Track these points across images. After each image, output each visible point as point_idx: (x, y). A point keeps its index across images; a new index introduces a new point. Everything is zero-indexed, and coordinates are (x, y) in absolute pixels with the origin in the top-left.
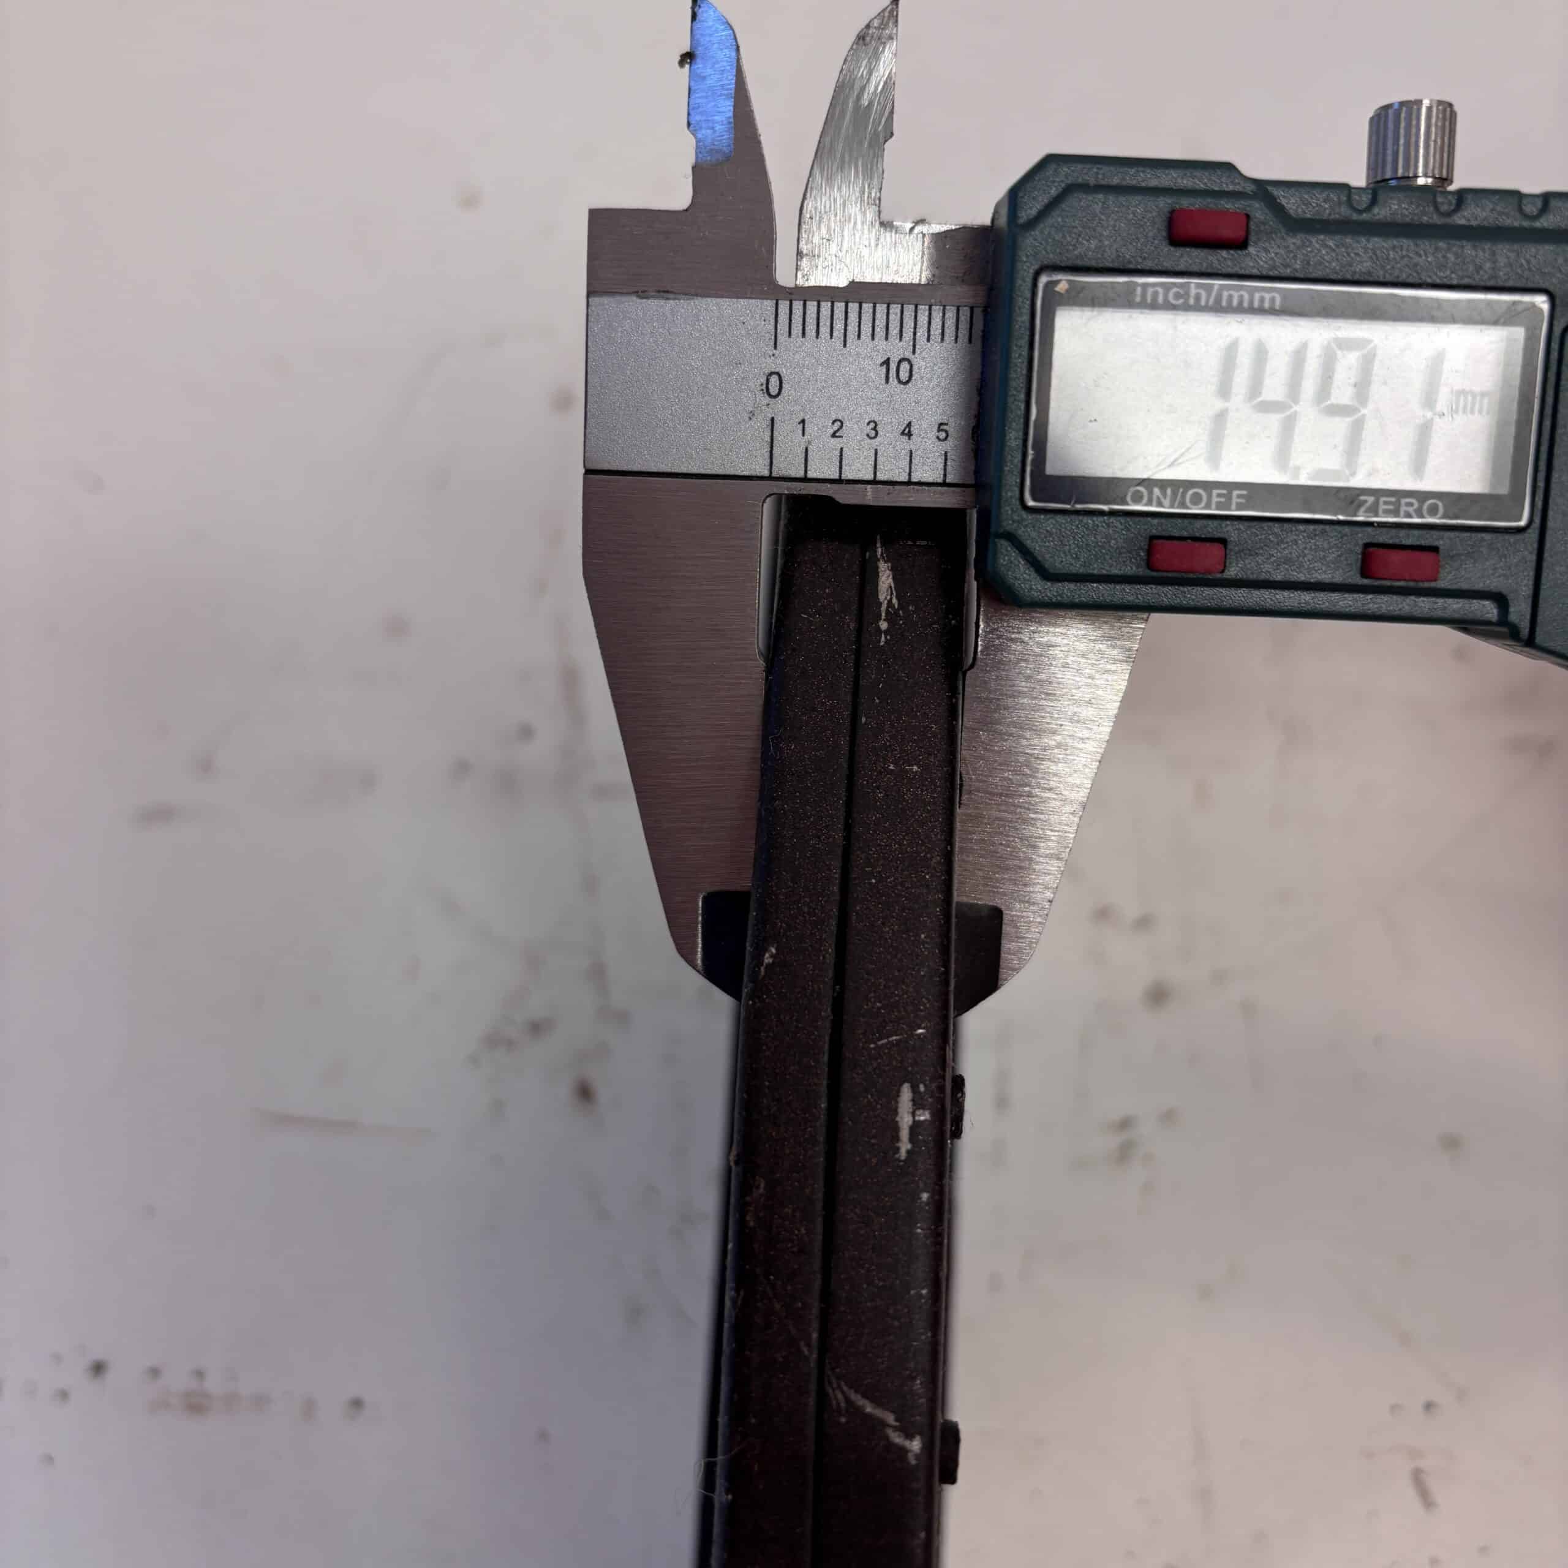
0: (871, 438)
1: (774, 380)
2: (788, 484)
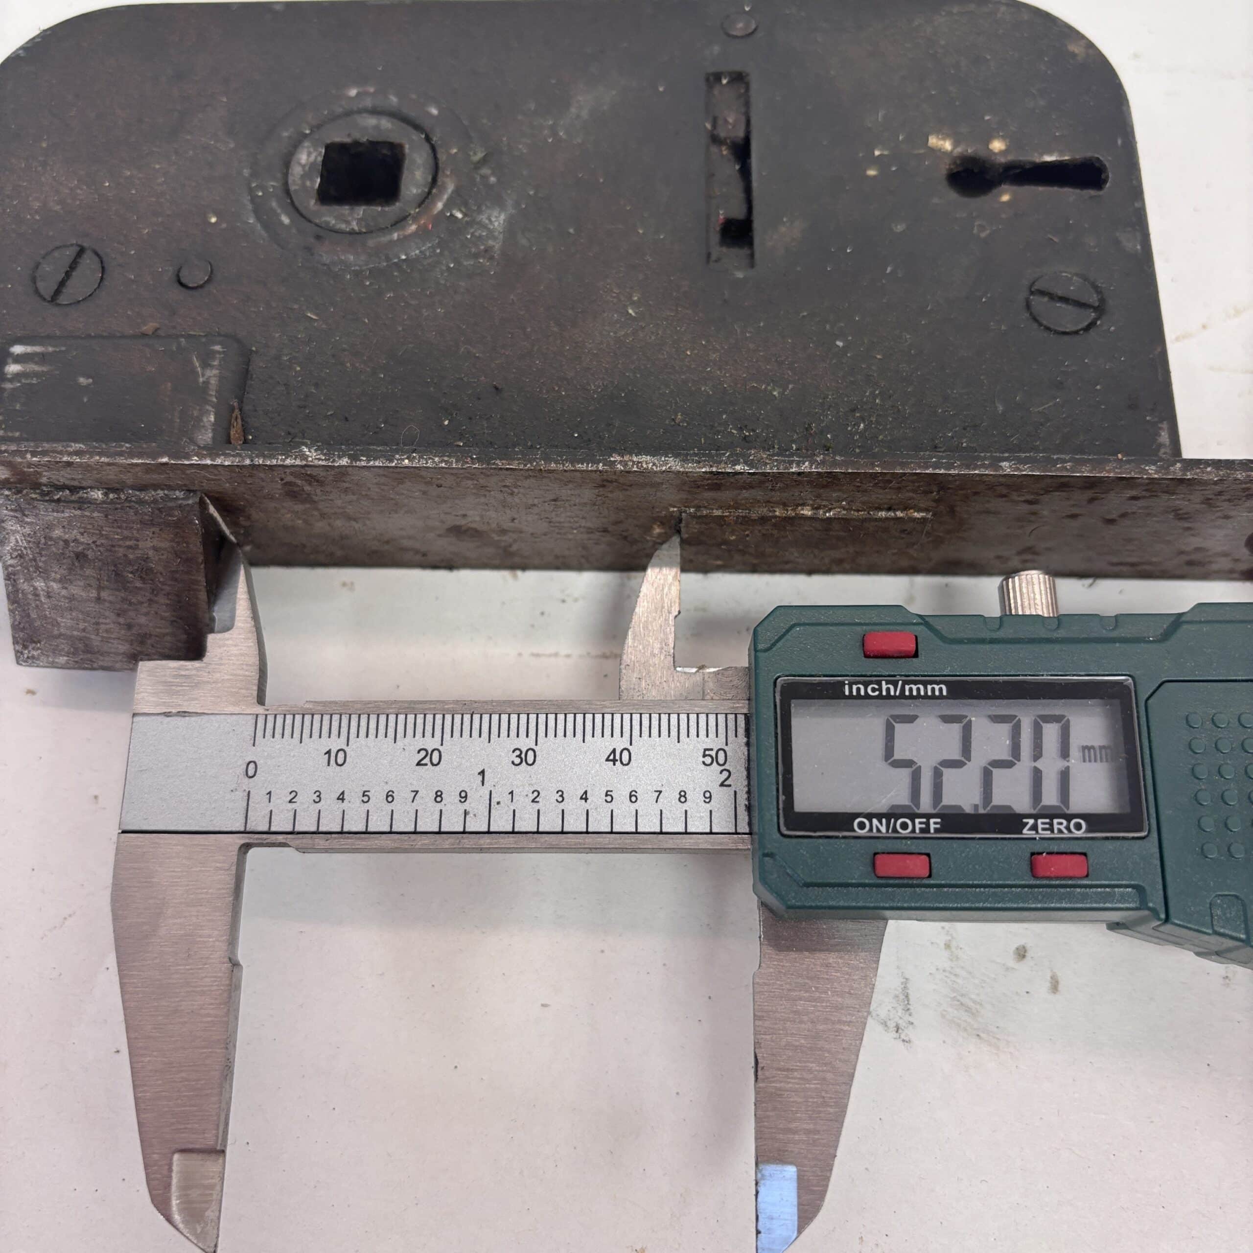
0: (317, 802)
1: (252, 766)
2: (257, 836)
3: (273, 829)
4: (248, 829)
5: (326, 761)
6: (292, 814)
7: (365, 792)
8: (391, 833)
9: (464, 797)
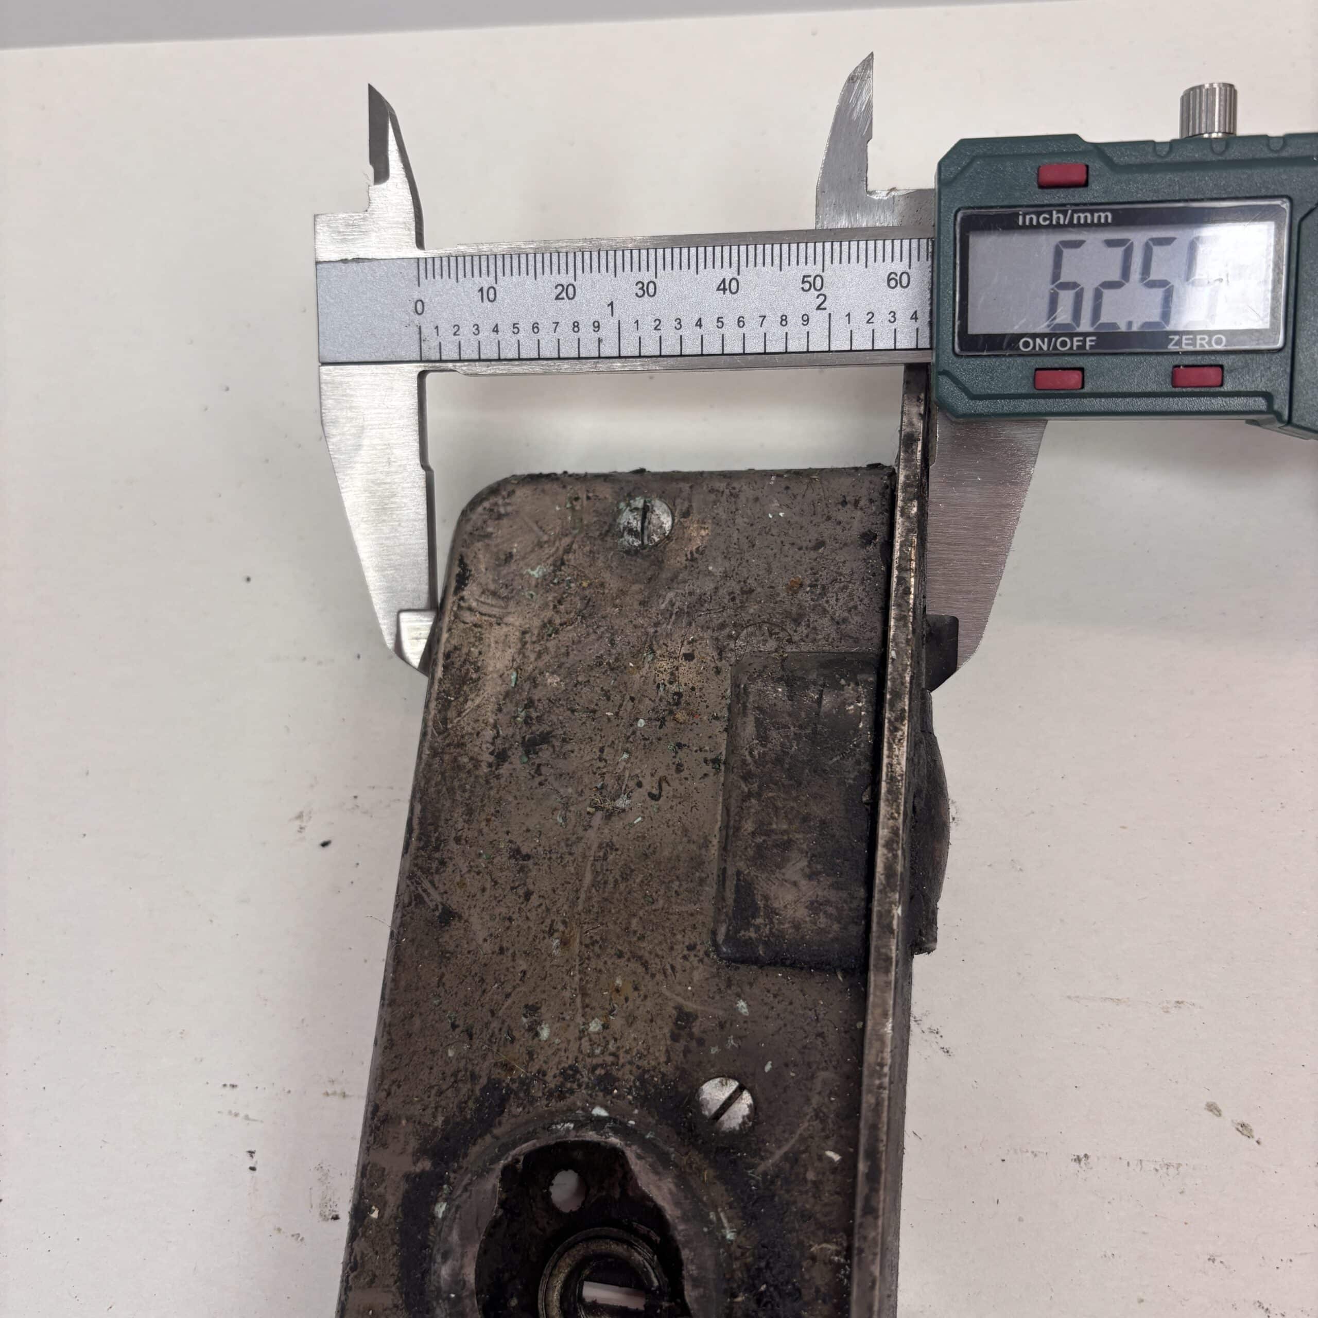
0: (476, 334)
1: (419, 304)
2: (431, 364)
3: (444, 358)
4: (423, 359)
5: (480, 297)
6: (457, 344)
7: (514, 324)
8: (539, 359)
9: (597, 326)
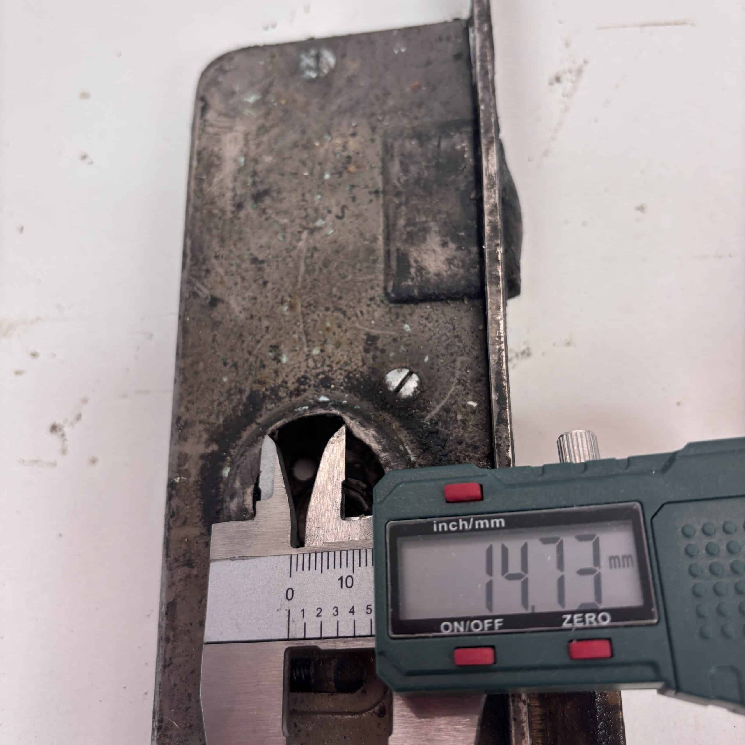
0: (336, 615)
1: (290, 591)
2: (296, 642)
3: (307, 636)
4: (290, 637)
5: (340, 585)
6: (319, 624)
7: (368, 606)
